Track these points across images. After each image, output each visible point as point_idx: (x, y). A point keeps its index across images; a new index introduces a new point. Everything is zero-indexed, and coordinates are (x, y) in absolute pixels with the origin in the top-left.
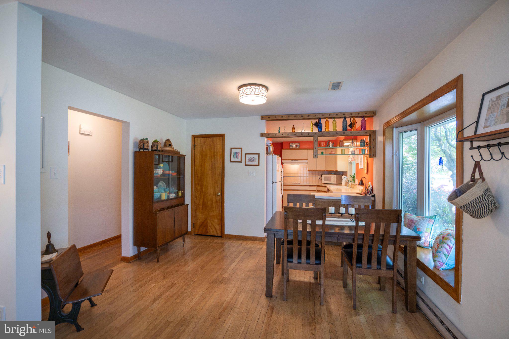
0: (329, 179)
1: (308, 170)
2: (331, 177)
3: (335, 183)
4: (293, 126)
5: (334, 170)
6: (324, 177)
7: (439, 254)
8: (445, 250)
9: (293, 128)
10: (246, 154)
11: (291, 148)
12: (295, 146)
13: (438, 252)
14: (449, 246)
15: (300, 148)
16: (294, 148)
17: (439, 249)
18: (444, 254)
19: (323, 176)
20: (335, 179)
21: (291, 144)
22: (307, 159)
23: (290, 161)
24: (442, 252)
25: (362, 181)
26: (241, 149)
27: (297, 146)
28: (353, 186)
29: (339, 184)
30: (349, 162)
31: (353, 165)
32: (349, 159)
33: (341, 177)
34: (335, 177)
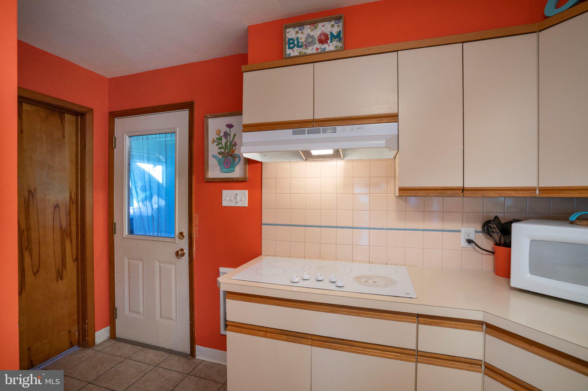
1: (406, 192)
11: (293, 53)
15: (343, 50)
16: (310, 52)
19: (522, 231)
21: (291, 33)
22: (393, 117)
27: (329, 41)
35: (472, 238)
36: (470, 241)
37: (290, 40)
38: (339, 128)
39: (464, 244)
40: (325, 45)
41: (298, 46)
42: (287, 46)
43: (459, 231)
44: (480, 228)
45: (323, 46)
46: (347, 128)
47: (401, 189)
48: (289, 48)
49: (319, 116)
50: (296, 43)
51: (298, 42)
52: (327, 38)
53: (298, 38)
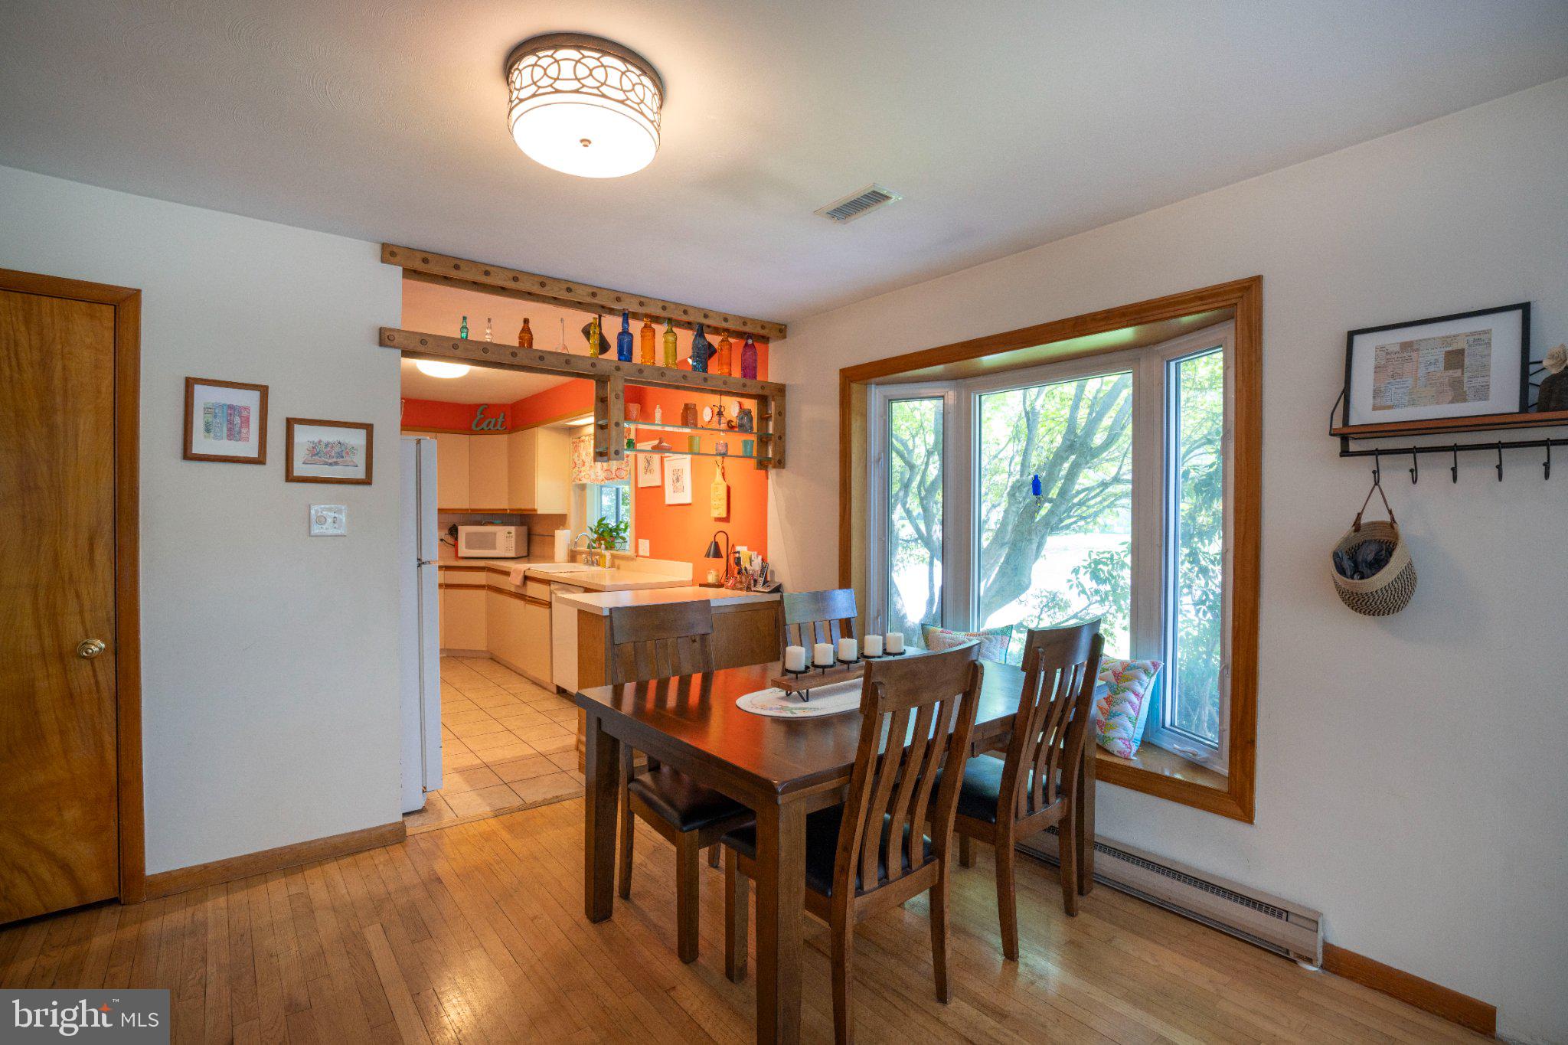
0: (489, 542)
2: (495, 534)
3: (513, 555)
4: (526, 321)
5: (506, 510)
6: (468, 534)
7: (1117, 720)
8: (1129, 706)
9: (526, 329)
10: (290, 423)
13: (1115, 715)
14: (1136, 695)
17: (1114, 709)
18: (1130, 718)
19: (463, 531)
20: (512, 542)
24: (1124, 713)
25: (716, 544)
26: (264, 391)
28: (617, 562)
29: (522, 557)
30: (581, 482)
31: (591, 494)
32: (583, 474)
33: (526, 536)
34: (513, 534)
35: (445, 538)
36: (444, 540)
44: (449, 533)
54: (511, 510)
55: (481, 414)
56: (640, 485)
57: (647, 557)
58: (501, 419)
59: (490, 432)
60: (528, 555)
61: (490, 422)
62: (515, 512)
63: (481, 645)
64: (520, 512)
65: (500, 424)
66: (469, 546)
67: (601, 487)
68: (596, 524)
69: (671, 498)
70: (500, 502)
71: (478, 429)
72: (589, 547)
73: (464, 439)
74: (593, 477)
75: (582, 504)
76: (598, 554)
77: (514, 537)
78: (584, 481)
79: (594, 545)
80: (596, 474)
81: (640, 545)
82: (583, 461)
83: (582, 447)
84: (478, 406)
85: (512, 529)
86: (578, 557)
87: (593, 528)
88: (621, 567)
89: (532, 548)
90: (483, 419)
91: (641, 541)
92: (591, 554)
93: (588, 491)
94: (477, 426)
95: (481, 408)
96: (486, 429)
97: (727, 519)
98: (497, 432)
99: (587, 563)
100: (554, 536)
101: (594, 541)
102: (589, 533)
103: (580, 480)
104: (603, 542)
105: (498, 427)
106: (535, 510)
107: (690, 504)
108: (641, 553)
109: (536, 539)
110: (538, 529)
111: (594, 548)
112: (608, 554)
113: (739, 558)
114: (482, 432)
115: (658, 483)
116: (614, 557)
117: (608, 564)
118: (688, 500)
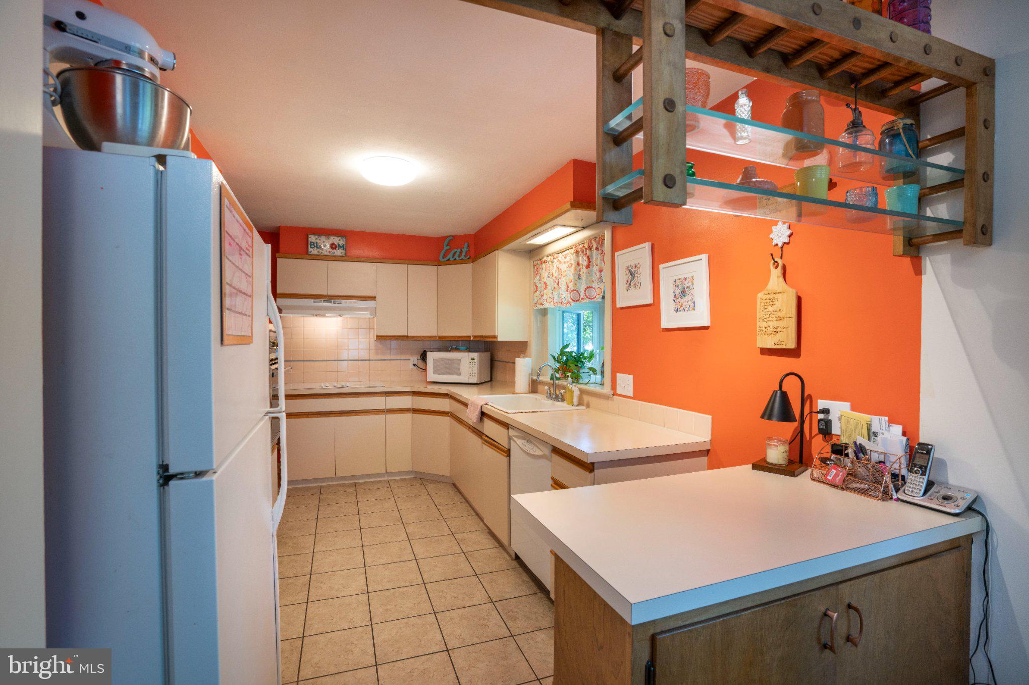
0: (452, 368)
1: (380, 338)
2: (459, 360)
3: (475, 380)
5: (470, 337)
6: (435, 360)
11: (314, 251)
12: (328, 246)
15: (346, 256)
16: (324, 253)
19: (431, 356)
20: (475, 369)
21: (312, 238)
22: (373, 298)
23: (310, 302)
25: (784, 395)
27: (337, 249)
28: (586, 398)
29: (485, 382)
30: (542, 307)
31: (553, 320)
32: (545, 297)
33: (490, 361)
34: (476, 360)
35: (416, 363)
36: (414, 365)
37: (311, 242)
38: (343, 301)
39: (412, 366)
40: (335, 251)
41: (317, 248)
42: (309, 246)
43: (409, 360)
44: (419, 358)
45: (333, 251)
46: (348, 301)
47: (377, 336)
48: (311, 247)
49: (330, 293)
50: (315, 245)
51: (317, 245)
52: (336, 247)
53: (317, 243)
54: (475, 337)
55: (447, 245)
56: (619, 305)
57: (631, 398)
58: (465, 250)
59: (455, 262)
60: (491, 380)
61: (455, 253)
62: (478, 339)
63: (444, 470)
64: (482, 339)
65: (464, 254)
66: (436, 372)
67: (564, 312)
68: (559, 352)
69: (669, 319)
70: (464, 330)
71: (445, 259)
72: (552, 378)
73: (432, 270)
74: (556, 299)
75: (543, 331)
76: (564, 387)
77: (476, 364)
78: (547, 305)
79: (557, 375)
80: (560, 296)
81: (618, 382)
82: (545, 283)
83: (544, 268)
84: (444, 238)
85: (475, 355)
86: (540, 387)
87: (556, 356)
88: (591, 405)
89: (494, 374)
90: (449, 249)
91: (619, 376)
92: (554, 386)
93: (549, 316)
94: (444, 257)
95: (447, 240)
96: (452, 259)
97: (794, 353)
98: (462, 262)
99: (550, 396)
100: (515, 363)
101: (557, 371)
102: (551, 362)
103: (542, 304)
104: (569, 374)
105: (463, 257)
106: (495, 337)
107: (706, 328)
108: (619, 391)
109: (498, 365)
110: (501, 355)
111: (558, 379)
112: (575, 388)
113: (828, 423)
114: (448, 263)
115: (649, 300)
116: (582, 392)
117: (575, 401)
118: (706, 322)
